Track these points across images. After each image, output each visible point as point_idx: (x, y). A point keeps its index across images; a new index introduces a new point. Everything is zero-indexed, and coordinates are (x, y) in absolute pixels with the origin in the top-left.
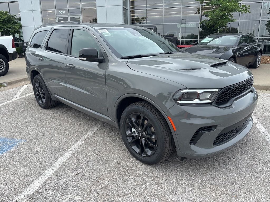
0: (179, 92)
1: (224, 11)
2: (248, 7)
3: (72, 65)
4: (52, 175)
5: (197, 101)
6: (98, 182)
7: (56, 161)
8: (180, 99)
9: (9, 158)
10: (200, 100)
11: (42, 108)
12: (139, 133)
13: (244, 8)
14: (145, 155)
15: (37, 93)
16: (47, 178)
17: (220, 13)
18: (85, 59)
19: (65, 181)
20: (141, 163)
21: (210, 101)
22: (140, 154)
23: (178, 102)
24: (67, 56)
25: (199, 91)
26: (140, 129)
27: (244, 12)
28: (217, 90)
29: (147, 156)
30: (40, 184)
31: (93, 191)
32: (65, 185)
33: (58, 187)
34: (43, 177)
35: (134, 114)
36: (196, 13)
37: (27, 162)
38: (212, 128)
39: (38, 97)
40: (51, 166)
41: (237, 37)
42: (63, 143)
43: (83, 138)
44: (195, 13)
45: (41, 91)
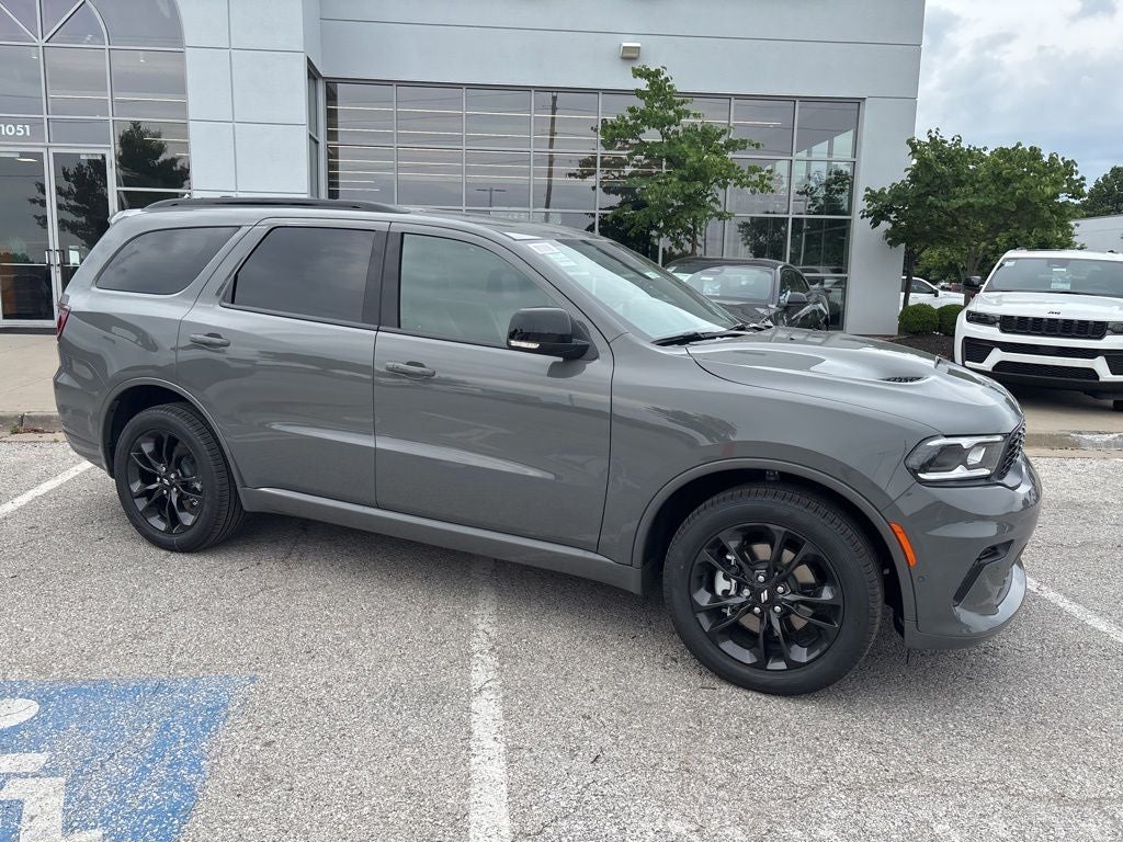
0: (922, 446)
1: (696, 180)
2: (768, 175)
3: (421, 365)
4: (511, 774)
5: (959, 472)
6: (688, 771)
7: (470, 733)
8: (925, 468)
9: (258, 747)
10: (969, 468)
11: (163, 552)
12: (756, 594)
13: (755, 177)
14: (782, 665)
15: (136, 487)
16: (504, 787)
17: (683, 186)
18: (534, 346)
19: (580, 787)
20: (763, 697)
21: (986, 472)
22: (760, 665)
23: (921, 475)
24: (378, 330)
25: (965, 442)
26: (761, 578)
27: (758, 190)
28: (999, 438)
29: (793, 665)
30: (505, 810)
31: (702, 799)
32: (594, 798)
33: (576, 809)
34: (487, 787)
35: (738, 530)
36: (574, 175)
37: (356, 750)
38: (1000, 551)
39: (141, 504)
40: (470, 749)
41: (771, 273)
42: (420, 667)
43: (478, 644)
44: (570, 175)
45: (173, 476)
